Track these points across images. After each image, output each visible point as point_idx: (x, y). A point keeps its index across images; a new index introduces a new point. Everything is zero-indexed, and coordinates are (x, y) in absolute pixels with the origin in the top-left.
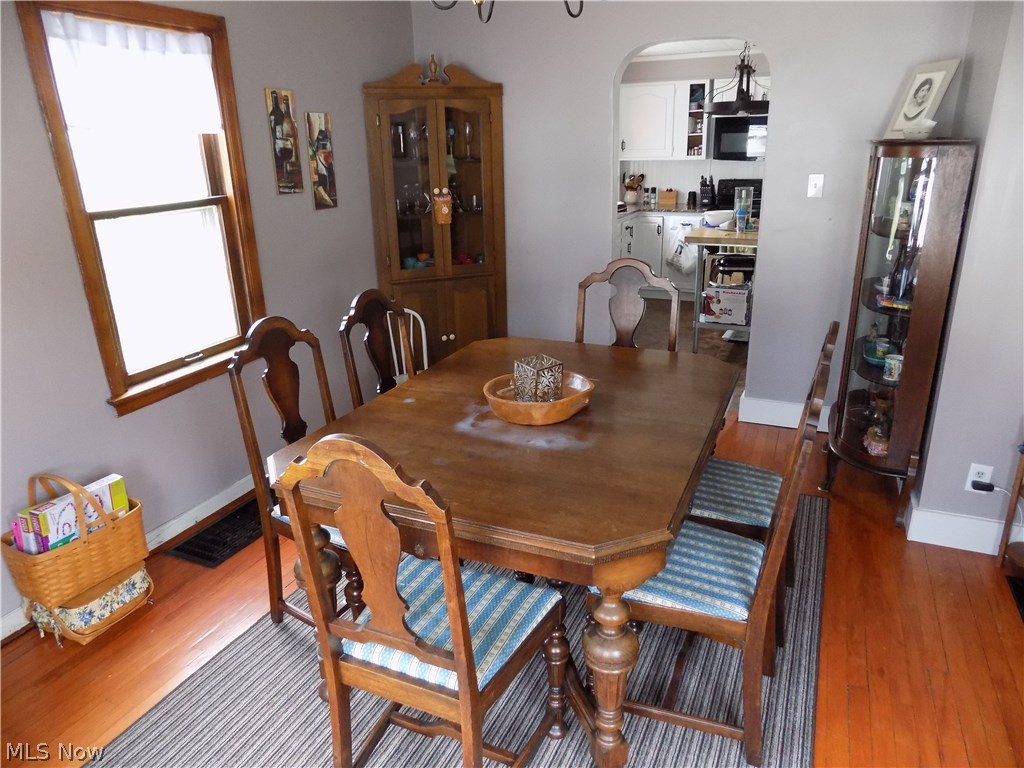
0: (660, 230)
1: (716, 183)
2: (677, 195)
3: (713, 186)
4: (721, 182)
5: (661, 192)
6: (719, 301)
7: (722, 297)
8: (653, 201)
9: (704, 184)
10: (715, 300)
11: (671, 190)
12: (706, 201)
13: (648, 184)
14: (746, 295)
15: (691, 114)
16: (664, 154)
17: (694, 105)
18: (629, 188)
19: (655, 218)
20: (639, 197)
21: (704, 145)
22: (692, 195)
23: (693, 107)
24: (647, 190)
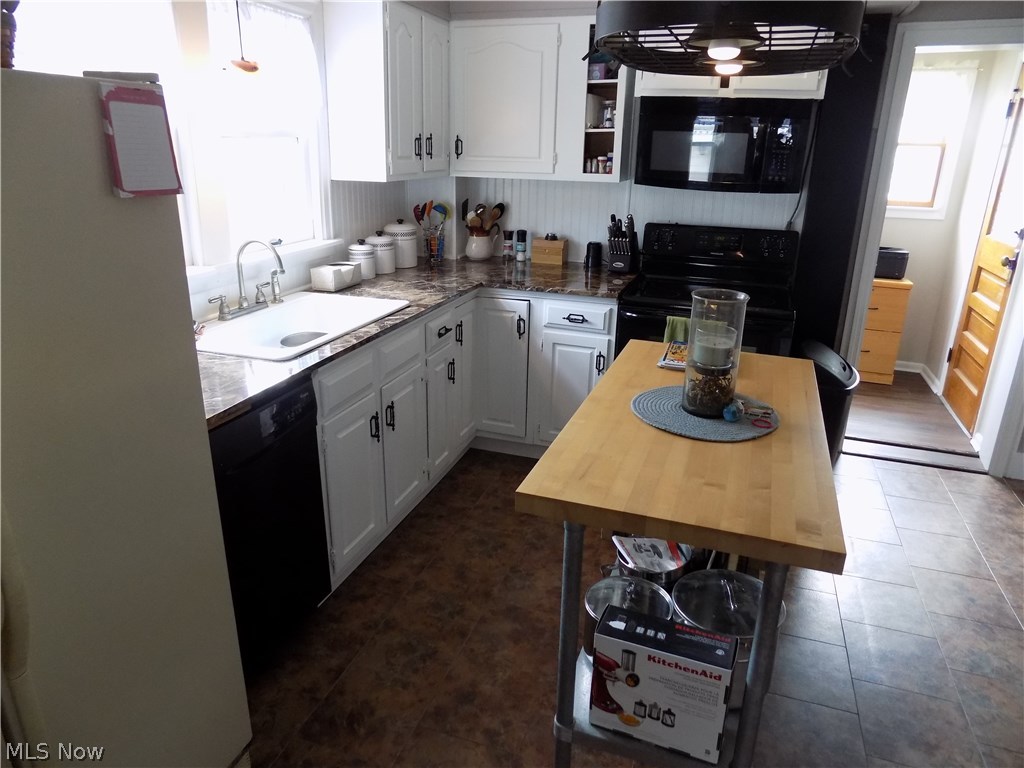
0: (523, 327)
1: (640, 229)
2: (567, 245)
3: (634, 235)
4: (650, 227)
5: (535, 237)
6: (634, 680)
7: (642, 668)
8: (520, 257)
9: (616, 229)
10: (621, 673)
11: (554, 238)
12: (619, 265)
13: (513, 224)
14: (726, 681)
15: (591, 89)
16: (537, 168)
17: (598, 68)
18: (478, 230)
19: (513, 303)
20: (495, 247)
21: (617, 154)
22: (595, 249)
23: (597, 73)
24: (509, 235)
